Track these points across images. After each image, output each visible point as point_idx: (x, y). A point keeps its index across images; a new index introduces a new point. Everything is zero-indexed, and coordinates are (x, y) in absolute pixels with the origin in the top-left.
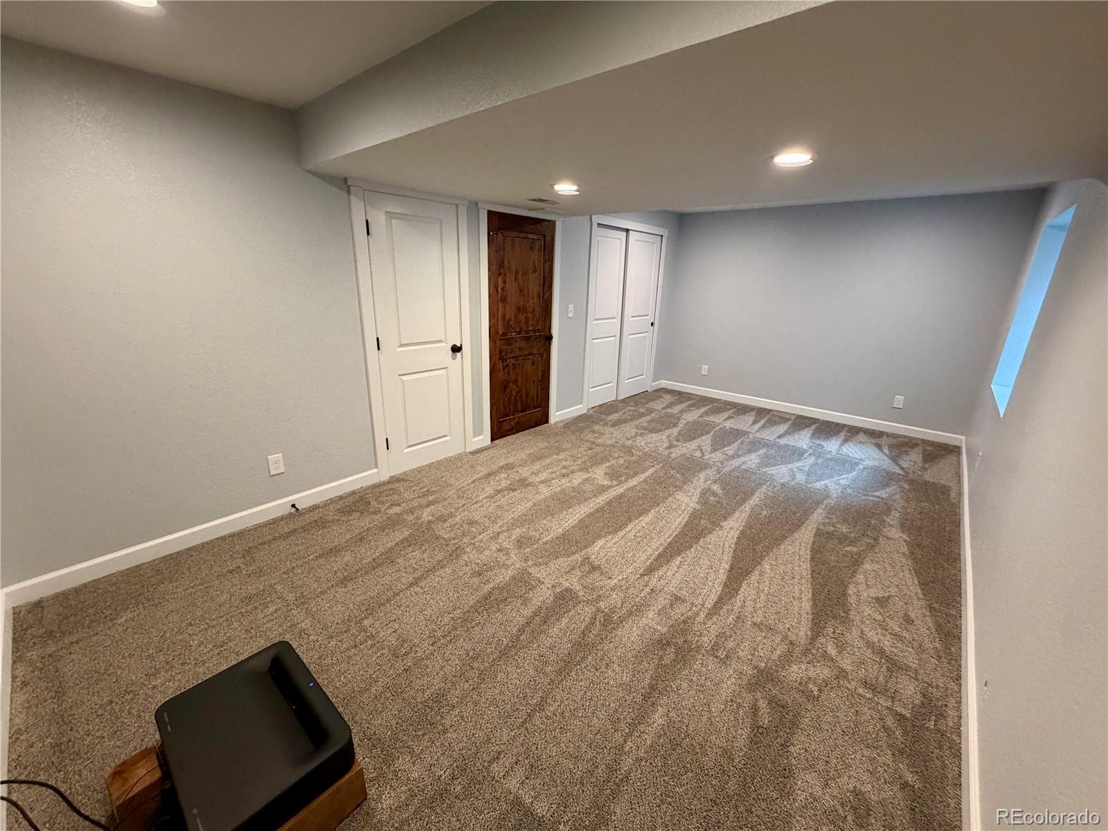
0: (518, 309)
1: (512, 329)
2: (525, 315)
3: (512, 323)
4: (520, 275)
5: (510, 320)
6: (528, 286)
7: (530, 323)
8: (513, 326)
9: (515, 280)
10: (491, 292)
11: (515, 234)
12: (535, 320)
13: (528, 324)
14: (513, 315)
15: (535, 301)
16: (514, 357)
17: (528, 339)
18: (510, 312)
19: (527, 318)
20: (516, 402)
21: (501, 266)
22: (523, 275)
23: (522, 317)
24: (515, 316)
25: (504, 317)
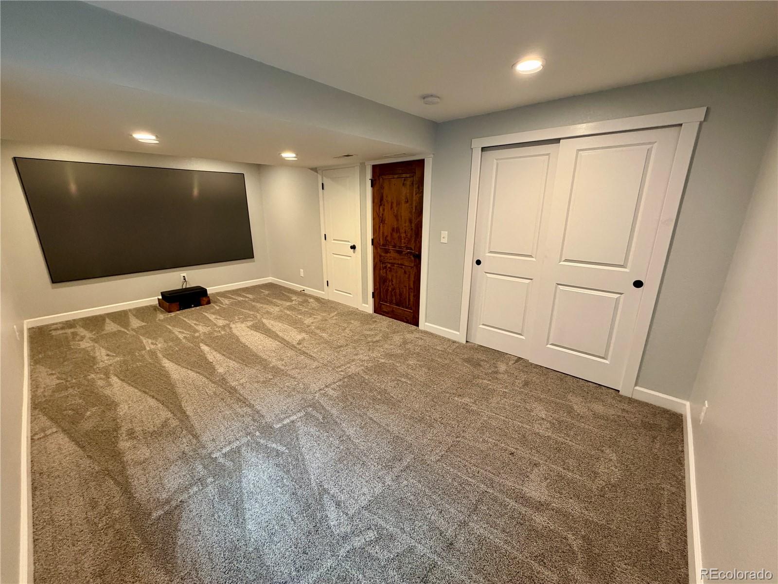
0: (393, 230)
1: (389, 242)
2: (398, 234)
3: (389, 238)
4: (395, 205)
5: (387, 236)
6: (401, 213)
7: (403, 241)
8: (390, 240)
9: (391, 209)
10: (375, 216)
11: (391, 176)
12: (407, 239)
13: (401, 241)
14: (390, 233)
15: (407, 225)
16: (391, 263)
17: (400, 252)
18: (387, 230)
19: (400, 237)
20: (392, 295)
21: (381, 200)
22: (397, 205)
23: (396, 235)
24: (391, 234)
25: (383, 233)
